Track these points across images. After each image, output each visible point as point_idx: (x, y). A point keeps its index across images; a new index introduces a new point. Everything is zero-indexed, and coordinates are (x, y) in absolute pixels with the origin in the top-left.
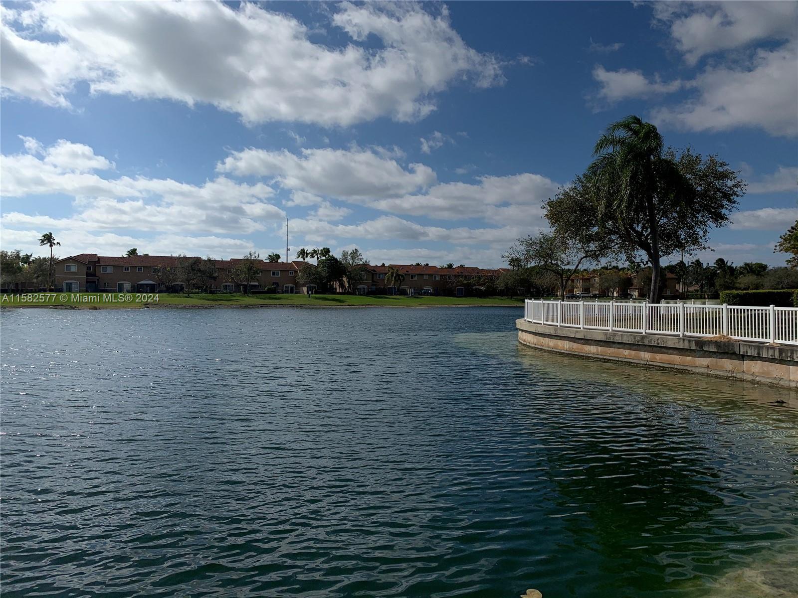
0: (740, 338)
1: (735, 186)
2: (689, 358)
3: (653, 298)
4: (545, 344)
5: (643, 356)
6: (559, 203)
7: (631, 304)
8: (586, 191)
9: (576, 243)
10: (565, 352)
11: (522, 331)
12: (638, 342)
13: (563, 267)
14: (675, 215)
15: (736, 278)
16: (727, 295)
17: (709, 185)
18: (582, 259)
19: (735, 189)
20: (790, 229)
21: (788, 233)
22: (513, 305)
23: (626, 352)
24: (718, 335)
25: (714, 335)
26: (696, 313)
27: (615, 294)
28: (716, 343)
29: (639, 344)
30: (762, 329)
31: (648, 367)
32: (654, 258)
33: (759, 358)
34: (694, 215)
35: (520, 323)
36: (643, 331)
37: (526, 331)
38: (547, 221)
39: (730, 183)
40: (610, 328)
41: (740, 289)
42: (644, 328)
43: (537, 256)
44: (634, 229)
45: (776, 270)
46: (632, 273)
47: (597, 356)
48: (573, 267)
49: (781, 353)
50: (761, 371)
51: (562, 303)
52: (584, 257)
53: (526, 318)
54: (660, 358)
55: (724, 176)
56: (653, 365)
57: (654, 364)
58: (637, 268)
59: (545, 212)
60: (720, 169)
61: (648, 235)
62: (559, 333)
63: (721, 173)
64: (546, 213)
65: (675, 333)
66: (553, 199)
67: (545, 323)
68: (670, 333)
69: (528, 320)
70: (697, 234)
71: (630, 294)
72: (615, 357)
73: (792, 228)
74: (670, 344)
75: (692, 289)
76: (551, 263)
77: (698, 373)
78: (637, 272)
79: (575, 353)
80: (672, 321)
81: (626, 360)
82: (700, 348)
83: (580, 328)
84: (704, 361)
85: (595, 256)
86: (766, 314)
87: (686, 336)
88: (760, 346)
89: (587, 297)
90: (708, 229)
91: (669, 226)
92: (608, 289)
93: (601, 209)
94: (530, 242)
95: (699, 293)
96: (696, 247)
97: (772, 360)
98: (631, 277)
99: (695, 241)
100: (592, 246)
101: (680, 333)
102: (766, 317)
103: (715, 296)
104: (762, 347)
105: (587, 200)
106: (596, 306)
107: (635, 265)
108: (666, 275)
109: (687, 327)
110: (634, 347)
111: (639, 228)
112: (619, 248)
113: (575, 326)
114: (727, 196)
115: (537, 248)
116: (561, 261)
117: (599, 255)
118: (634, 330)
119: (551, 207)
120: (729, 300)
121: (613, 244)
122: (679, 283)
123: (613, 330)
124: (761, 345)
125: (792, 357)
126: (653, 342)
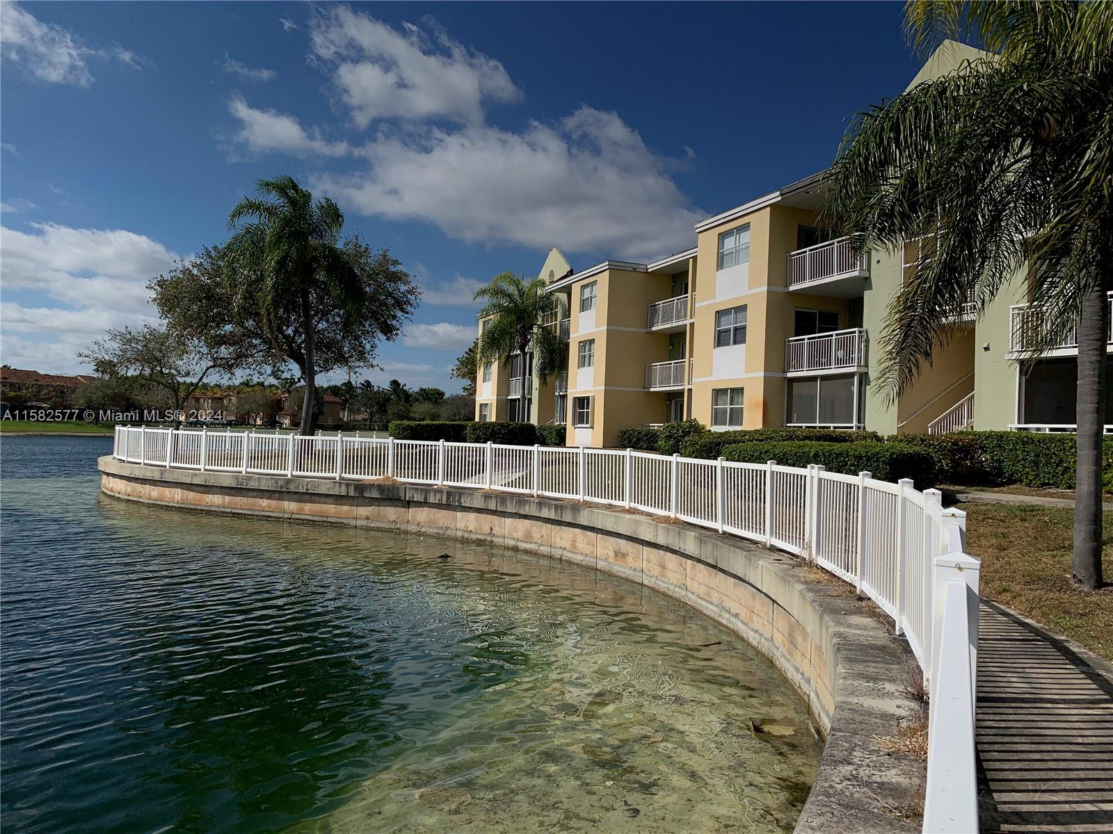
0: (406, 480)
1: (409, 293)
2: (345, 508)
3: (305, 428)
4: (145, 494)
5: (286, 507)
6: (176, 283)
7: (277, 436)
8: (217, 271)
9: (201, 344)
10: (176, 505)
11: (108, 474)
12: (281, 487)
13: (179, 379)
14: (338, 319)
15: (411, 405)
16: (398, 427)
17: (379, 286)
18: (208, 369)
19: (409, 296)
20: (467, 350)
21: (466, 356)
22: (99, 434)
23: (264, 503)
24: (381, 477)
25: (378, 477)
26: (361, 449)
27: (259, 422)
28: (380, 488)
29: (283, 491)
30: (431, 468)
31: (293, 521)
32: (309, 373)
33: (425, 504)
34: (361, 323)
35: (105, 463)
36: (288, 473)
37: (114, 476)
38: (156, 309)
39: (403, 288)
40: (243, 469)
41: (414, 419)
42: (290, 469)
43: (138, 360)
44: (282, 332)
45: (454, 399)
46: (283, 393)
47: (223, 510)
48: (195, 381)
49: (448, 498)
50: (428, 519)
51: (175, 432)
52: (211, 367)
53: (115, 455)
54: (309, 509)
55: (396, 277)
56: (300, 519)
57: (302, 517)
58: (290, 386)
59: (153, 294)
60: (392, 269)
61: (301, 343)
62: (168, 477)
63: (394, 272)
64: (154, 296)
65: (330, 475)
66: (167, 277)
67: (146, 462)
68: (323, 474)
69: (119, 457)
70: (363, 348)
71: (279, 422)
72: (248, 509)
73: (470, 350)
74: (323, 490)
75: (359, 417)
76: (161, 372)
77: (356, 527)
78: (289, 392)
79: (191, 507)
80: (327, 459)
81: (263, 513)
82: (359, 495)
83: (200, 470)
84: (363, 511)
85: (228, 366)
86: (435, 450)
87: (343, 479)
88: (427, 489)
89: (218, 424)
90: (376, 341)
91: (329, 333)
92: (248, 413)
93: (238, 299)
94: (128, 336)
95: (368, 423)
96: (362, 364)
97: (439, 506)
98: (281, 399)
99: (362, 356)
100: (224, 351)
101: (337, 475)
102: (435, 454)
103: (384, 428)
104: (430, 491)
105: (218, 285)
106: (227, 438)
107: (286, 383)
108: (323, 398)
109: (345, 468)
110: (277, 495)
111: (290, 331)
112: (263, 356)
113: (190, 466)
114: (401, 304)
115: (140, 348)
116: (176, 370)
117: (232, 365)
118: (276, 472)
119: (162, 288)
120: (399, 433)
121: (255, 351)
122: (344, 409)
123: (247, 472)
124: (429, 488)
125: (459, 501)
126: (301, 488)
